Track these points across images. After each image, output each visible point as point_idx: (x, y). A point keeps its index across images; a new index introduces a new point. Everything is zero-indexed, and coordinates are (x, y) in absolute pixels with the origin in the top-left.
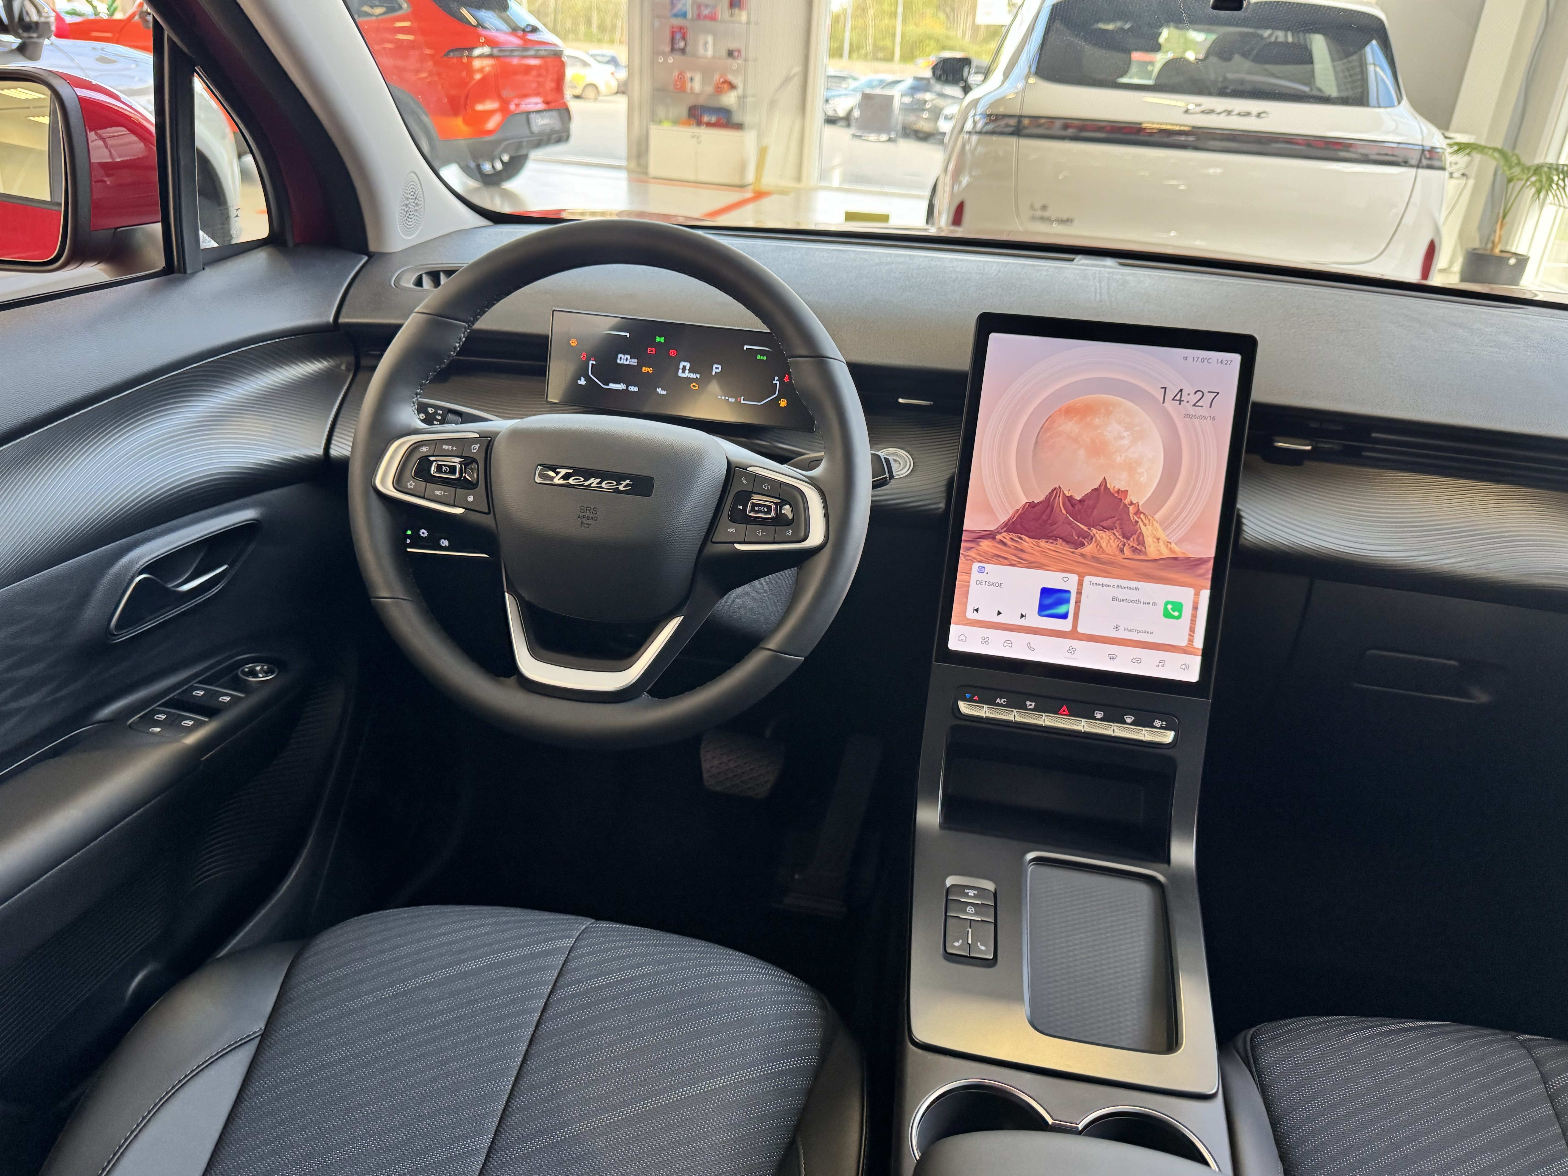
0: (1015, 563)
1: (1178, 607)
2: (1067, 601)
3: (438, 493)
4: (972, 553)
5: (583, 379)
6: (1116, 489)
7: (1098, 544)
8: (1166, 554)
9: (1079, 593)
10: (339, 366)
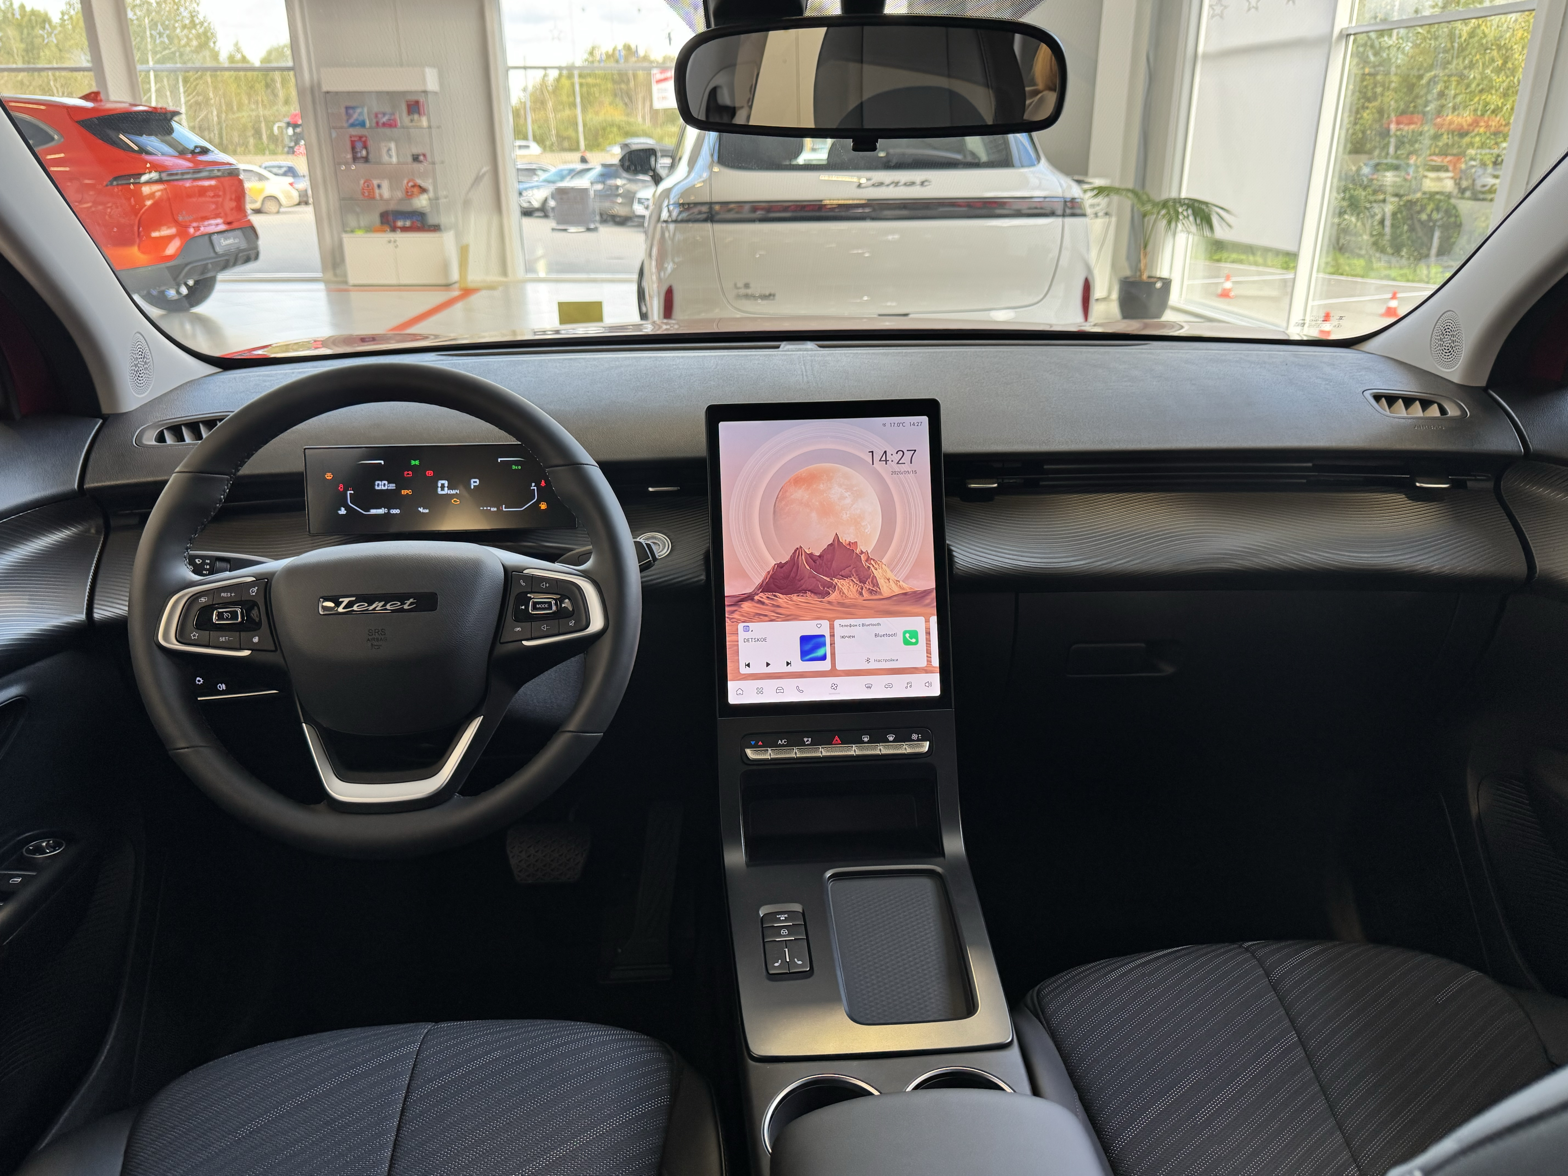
0: (774, 618)
1: (914, 634)
2: (824, 644)
3: (222, 639)
4: (736, 616)
5: (343, 509)
6: (847, 542)
7: (841, 591)
8: (897, 591)
9: (832, 636)
10: (88, 531)
